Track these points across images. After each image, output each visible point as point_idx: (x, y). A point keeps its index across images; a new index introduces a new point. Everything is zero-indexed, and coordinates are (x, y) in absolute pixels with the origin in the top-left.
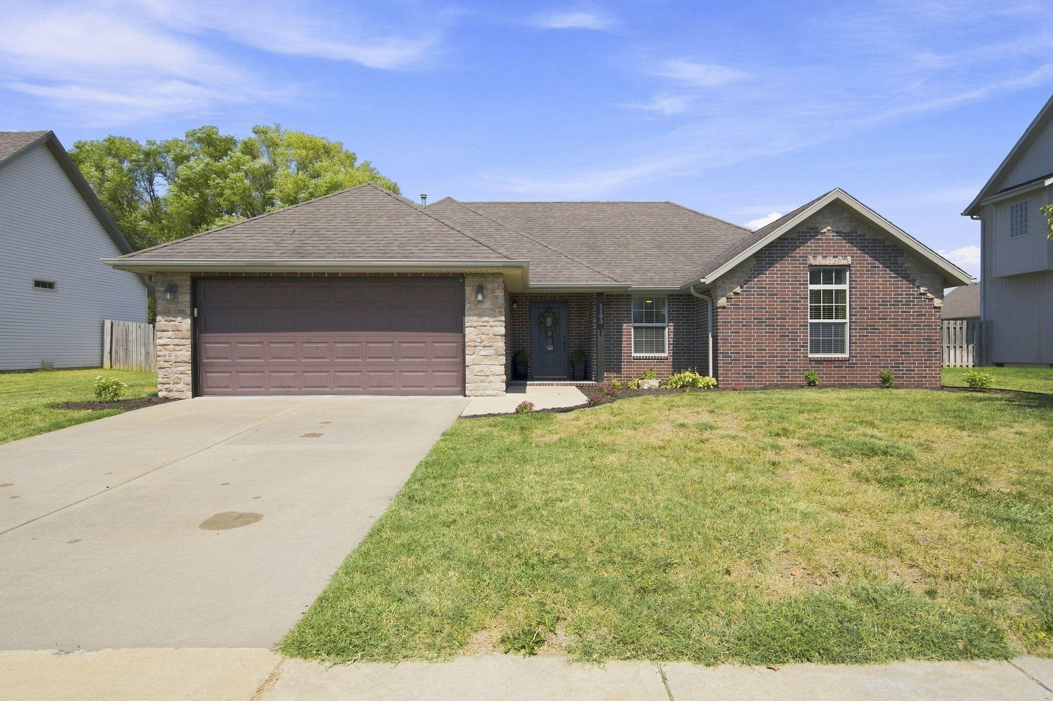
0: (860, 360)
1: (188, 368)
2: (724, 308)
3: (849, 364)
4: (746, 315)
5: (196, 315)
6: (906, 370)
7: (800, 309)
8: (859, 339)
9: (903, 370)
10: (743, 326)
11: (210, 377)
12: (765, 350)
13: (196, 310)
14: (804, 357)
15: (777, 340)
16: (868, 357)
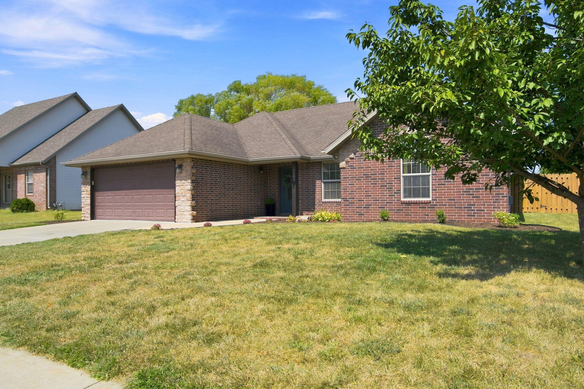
0: (439, 203)
1: (89, 207)
2: (344, 168)
3: (431, 205)
4: (358, 173)
5: (93, 184)
6: (477, 210)
7: (394, 166)
8: (438, 187)
9: (474, 210)
10: (356, 180)
11: (98, 211)
12: (371, 196)
13: (93, 182)
14: (397, 200)
15: (379, 188)
16: (445, 200)
